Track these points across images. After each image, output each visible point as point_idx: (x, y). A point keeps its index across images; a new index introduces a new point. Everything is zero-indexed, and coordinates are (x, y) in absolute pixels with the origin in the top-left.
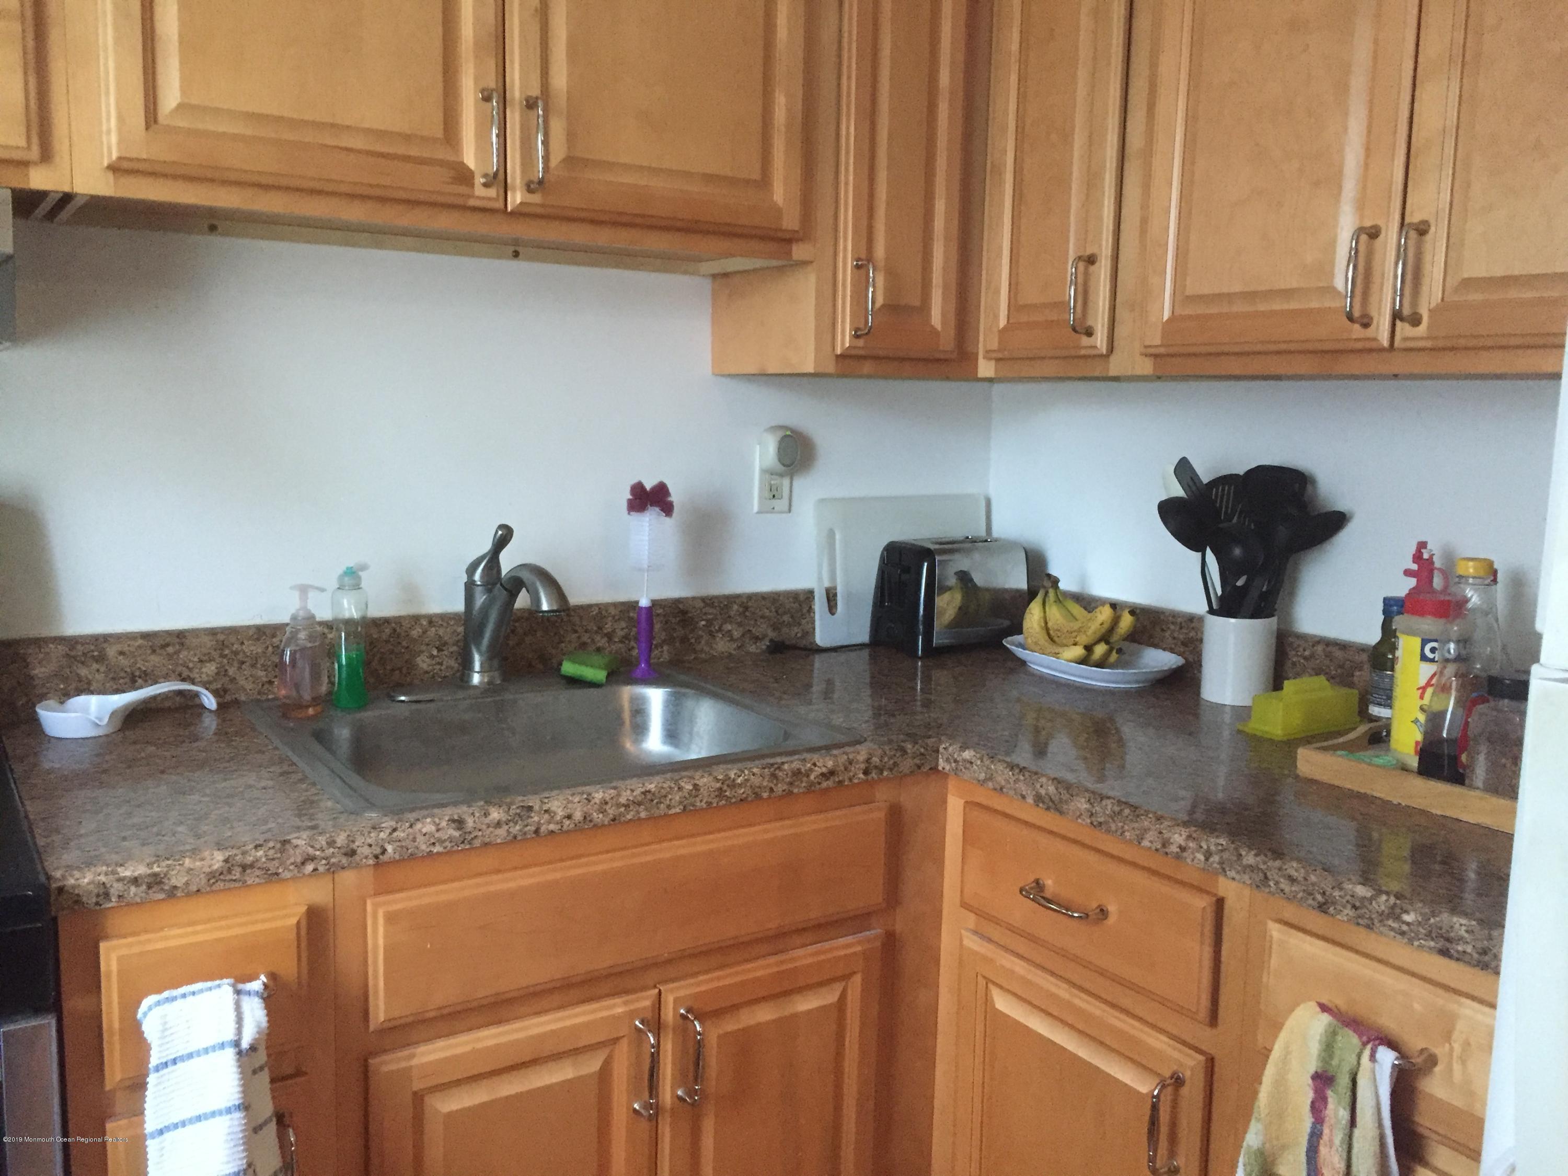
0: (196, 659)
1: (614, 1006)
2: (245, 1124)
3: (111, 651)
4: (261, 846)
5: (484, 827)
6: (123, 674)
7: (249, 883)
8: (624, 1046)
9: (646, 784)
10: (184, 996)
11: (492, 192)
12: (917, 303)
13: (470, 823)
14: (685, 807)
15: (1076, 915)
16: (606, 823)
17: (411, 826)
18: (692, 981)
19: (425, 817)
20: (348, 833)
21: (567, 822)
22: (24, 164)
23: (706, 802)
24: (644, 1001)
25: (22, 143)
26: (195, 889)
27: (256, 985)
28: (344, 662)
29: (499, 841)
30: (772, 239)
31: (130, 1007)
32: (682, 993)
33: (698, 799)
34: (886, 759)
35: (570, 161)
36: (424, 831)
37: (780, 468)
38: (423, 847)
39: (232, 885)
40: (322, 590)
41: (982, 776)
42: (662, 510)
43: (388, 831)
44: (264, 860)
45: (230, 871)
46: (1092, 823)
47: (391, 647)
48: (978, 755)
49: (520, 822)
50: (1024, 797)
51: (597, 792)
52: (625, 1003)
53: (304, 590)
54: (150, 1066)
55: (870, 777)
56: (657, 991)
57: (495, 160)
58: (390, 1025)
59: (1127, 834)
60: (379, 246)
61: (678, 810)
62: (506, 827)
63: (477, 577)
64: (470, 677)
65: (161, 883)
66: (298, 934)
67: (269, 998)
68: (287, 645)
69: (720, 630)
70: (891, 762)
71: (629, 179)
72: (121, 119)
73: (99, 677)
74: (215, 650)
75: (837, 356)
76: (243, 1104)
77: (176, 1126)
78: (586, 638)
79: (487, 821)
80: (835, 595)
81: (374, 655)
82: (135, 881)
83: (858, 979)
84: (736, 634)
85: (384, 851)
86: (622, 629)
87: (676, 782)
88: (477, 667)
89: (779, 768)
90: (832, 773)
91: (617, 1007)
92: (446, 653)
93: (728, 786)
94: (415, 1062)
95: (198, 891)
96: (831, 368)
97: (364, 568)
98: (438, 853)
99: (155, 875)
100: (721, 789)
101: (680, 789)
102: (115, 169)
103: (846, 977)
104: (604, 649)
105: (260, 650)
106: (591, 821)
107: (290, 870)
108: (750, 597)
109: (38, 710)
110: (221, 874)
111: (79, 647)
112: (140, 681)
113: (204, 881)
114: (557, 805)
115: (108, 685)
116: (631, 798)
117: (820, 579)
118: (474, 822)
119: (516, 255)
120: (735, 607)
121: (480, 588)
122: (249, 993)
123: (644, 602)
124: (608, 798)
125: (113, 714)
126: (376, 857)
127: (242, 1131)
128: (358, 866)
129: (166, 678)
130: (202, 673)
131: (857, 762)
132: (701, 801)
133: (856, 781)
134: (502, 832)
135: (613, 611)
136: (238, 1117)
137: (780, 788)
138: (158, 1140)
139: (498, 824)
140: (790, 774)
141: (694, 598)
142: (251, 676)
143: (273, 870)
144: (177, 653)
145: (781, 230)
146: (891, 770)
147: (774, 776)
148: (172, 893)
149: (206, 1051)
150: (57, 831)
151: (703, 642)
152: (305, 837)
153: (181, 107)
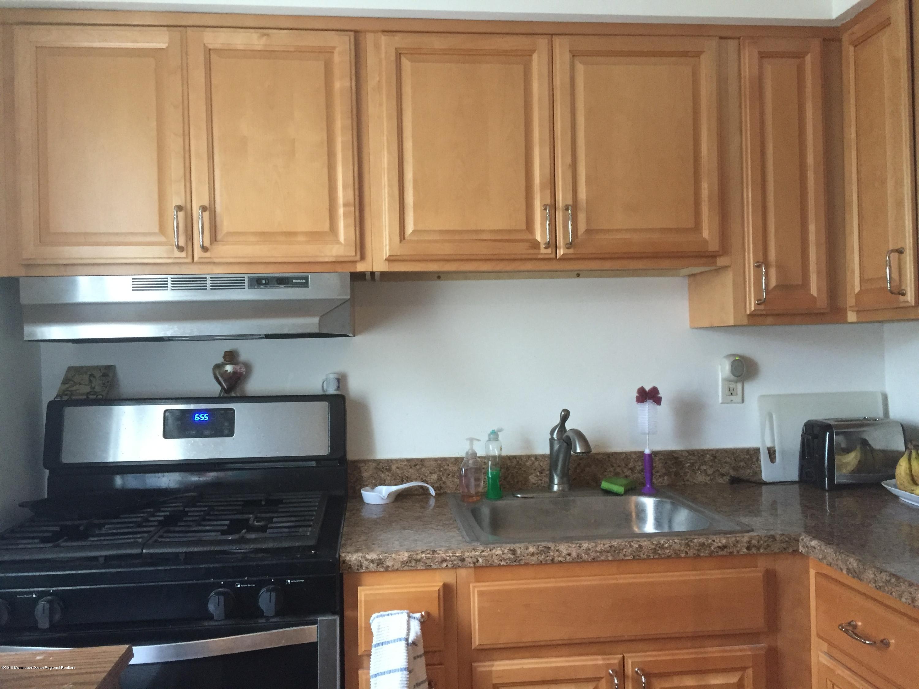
0: (428, 472)
1: (597, 660)
2: (408, 678)
3: (394, 467)
4: (424, 552)
5: (526, 555)
6: (398, 478)
7: (418, 568)
8: (603, 681)
9: (612, 542)
10: (388, 615)
11: (549, 251)
12: (800, 282)
13: (519, 552)
14: (634, 556)
15: (867, 642)
16: (590, 560)
17: (491, 550)
18: (643, 654)
19: (498, 547)
20: (462, 550)
21: (568, 557)
22: (355, 262)
23: (647, 555)
24: (615, 660)
25: (354, 254)
26: (396, 568)
27: (418, 615)
28: (490, 476)
29: (533, 563)
30: (702, 257)
31: (368, 617)
32: (637, 660)
33: (642, 553)
34: (762, 542)
35: (588, 231)
36: (497, 553)
37: (732, 377)
38: (496, 561)
39: (412, 568)
40: (479, 440)
41: (821, 556)
42: (655, 402)
43: (480, 552)
44: (425, 558)
45: (410, 562)
46: (876, 586)
47: (517, 471)
48: (819, 544)
49: (544, 554)
50: (841, 570)
51: (585, 543)
52: (604, 659)
53: (471, 440)
54: (373, 644)
55: (751, 552)
56: (622, 656)
57: (548, 237)
58: (481, 647)
59: (894, 594)
60: (512, 278)
61: (630, 558)
62: (537, 556)
63: (555, 436)
64: (553, 487)
65: (383, 563)
66: (439, 595)
67: (423, 623)
68: (463, 467)
69: (699, 469)
70: (765, 544)
71: (619, 236)
72: (390, 240)
73: (389, 478)
74: (437, 468)
75: (749, 315)
76: (408, 668)
77: (382, 674)
78: (618, 470)
79: (527, 552)
80: (774, 451)
81: (508, 474)
82: (372, 561)
83: (750, 672)
84: (710, 472)
85: (478, 561)
86: (639, 466)
87: (629, 542)
88: (556, 481)
89: (691, 541)
90: (725, 547)
91: (599, 661)
92: (544, 474)
93: (659, 547)
94: (494, 669)
95: (397, 569)
96: (745, 322)
97: (500, 430)
98: (503, 565)
99: (380, 559)
100: (655, 549)
101: (631, 546)
102: (388, 260)
103: (744, 669)
104: (630, 476)
105: (456, 469)
106: (581, 558)
107: (436, 565)
108: (718, 451)
109: (362, 491)
110: (407, 562)
111: (381, 464)
112: (405, 481)
113: (400, 565)
114: (563, 548)
115: (392, 482)
116: (603, 549)
117: (763, 442)
118: (521, 552)
119: (578, 275)
120: (708, 456)
121: (556, 442)
122: (414, 618)
123: (647, 451)
124: (590, 547)
125: (390, 495)
126: (474, 563)
127: (407, 680)
128: (465, 567)
129: (416, 480)
130: (431, 478)
131: (742, 542)
132: (644, 554)
133: (742, 553)
134: (535, 558)
135: (634, 456)
136: (406, 673)
137: (691, 553)
138: (374, 679)
139: (533, 554)
140: (698, 545)
141: (682, 451)
142: (452, 481)
143: (429, 564)
144: (420, 469)
145: (707, 251)
146: (765, 549)
147: (687, 545)
148: (387, 569)
149: (395, 641)
150: (351, 539)
151: (688, 475)
152: (443, 550)
153: (414, 232)
